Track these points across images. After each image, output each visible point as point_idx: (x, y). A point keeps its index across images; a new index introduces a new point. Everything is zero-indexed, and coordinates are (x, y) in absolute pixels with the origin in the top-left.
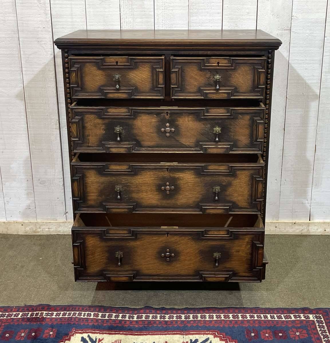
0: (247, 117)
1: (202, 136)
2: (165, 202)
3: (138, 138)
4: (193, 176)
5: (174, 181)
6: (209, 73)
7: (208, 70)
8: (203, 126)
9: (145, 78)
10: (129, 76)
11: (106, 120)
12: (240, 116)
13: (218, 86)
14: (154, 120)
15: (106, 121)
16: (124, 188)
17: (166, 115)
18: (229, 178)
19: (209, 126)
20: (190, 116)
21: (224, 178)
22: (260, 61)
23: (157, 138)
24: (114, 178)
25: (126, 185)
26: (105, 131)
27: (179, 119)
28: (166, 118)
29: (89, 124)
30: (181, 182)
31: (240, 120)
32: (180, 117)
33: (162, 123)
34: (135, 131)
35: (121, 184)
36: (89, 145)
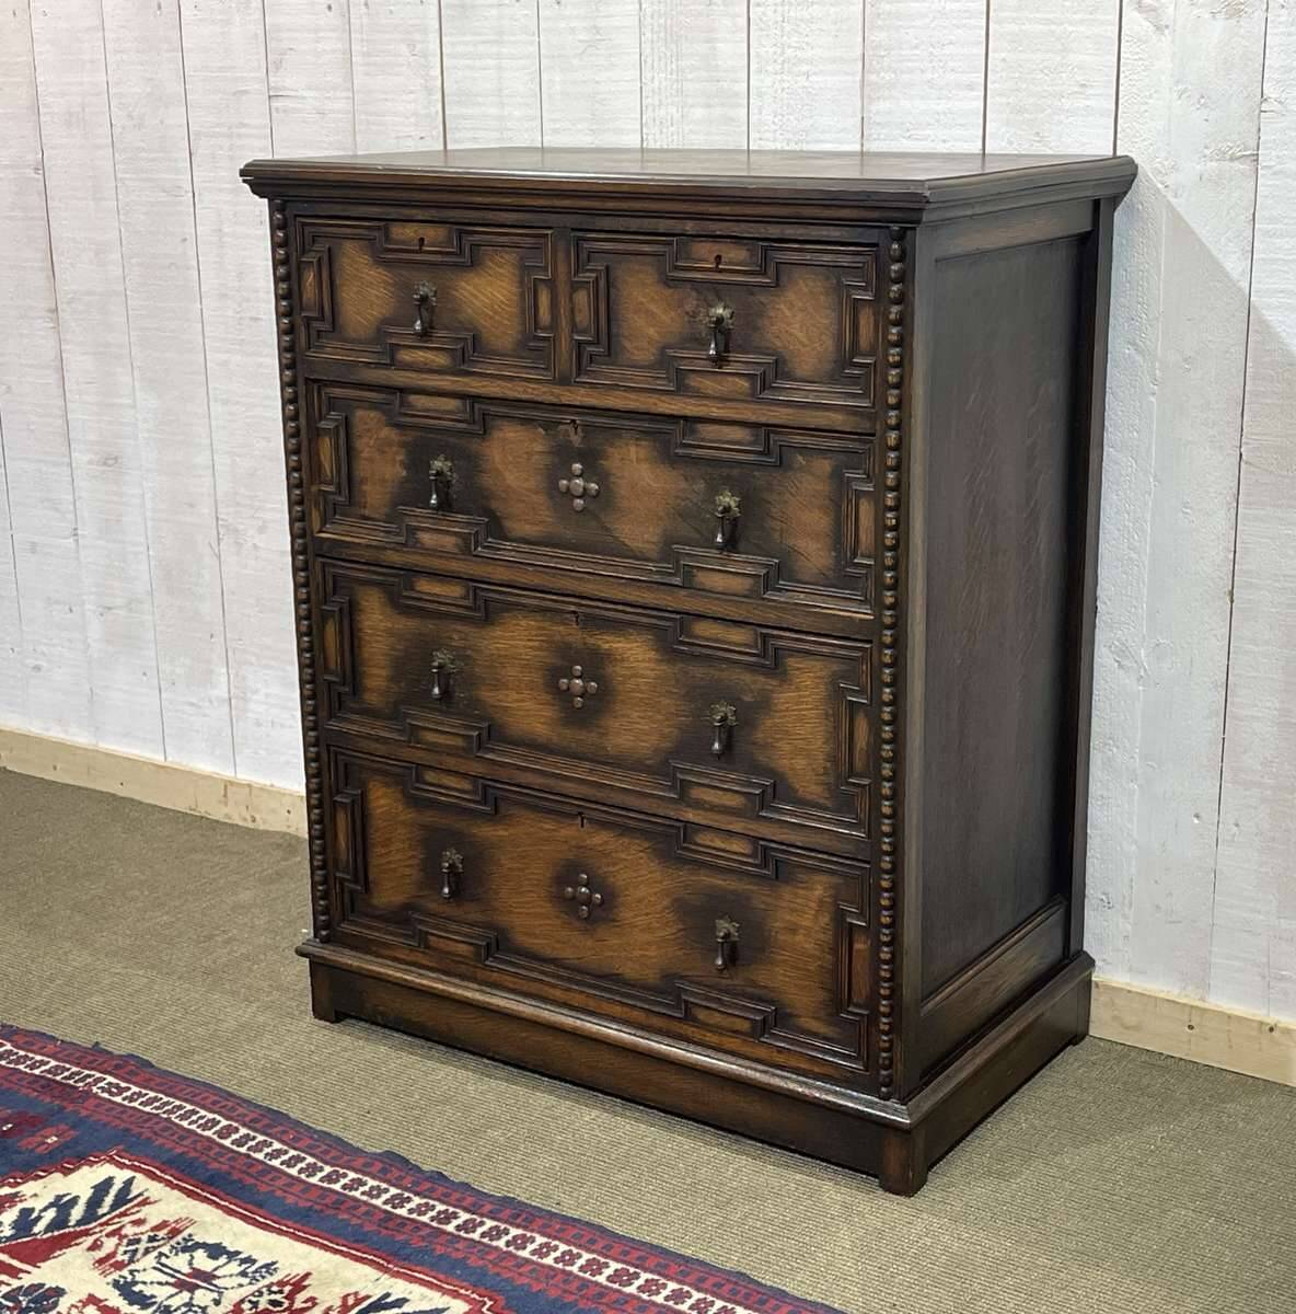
0: (824, 466)
1: (680, 520)
2: (570, 736)
3: (494, 505)
4: (652, 655)
5: (596, 664)
6: (694, 294)
7: (689, 285)
8: (683, 485)
9: (502, 302)
10: (457, 291)
11: (408, 432)
12: (800, 458)
13: (713, 346)
14: (538, 447)
15: (410, 436)
16: (458, 662)
17: (571, 429)
18: (761, 682)
19: (701, 486)
20: (643, 443)
21: (747, 678)
22: (859, 259)
23: (547, 513)
24: (430, 626)
25: (462, 655)
26: (405, 468)
27: (611, 450)
28: (571, 442)
29: (365, 440)
30: (618, 669)
31: (798, 475)
32: (612, 445)
33: (562, 456)
34: (487, 480)
35: (451, 648)
36: (367, 512)
